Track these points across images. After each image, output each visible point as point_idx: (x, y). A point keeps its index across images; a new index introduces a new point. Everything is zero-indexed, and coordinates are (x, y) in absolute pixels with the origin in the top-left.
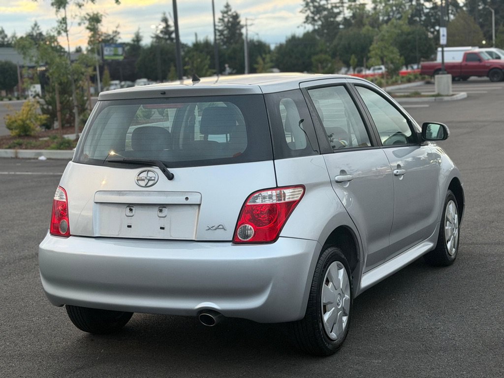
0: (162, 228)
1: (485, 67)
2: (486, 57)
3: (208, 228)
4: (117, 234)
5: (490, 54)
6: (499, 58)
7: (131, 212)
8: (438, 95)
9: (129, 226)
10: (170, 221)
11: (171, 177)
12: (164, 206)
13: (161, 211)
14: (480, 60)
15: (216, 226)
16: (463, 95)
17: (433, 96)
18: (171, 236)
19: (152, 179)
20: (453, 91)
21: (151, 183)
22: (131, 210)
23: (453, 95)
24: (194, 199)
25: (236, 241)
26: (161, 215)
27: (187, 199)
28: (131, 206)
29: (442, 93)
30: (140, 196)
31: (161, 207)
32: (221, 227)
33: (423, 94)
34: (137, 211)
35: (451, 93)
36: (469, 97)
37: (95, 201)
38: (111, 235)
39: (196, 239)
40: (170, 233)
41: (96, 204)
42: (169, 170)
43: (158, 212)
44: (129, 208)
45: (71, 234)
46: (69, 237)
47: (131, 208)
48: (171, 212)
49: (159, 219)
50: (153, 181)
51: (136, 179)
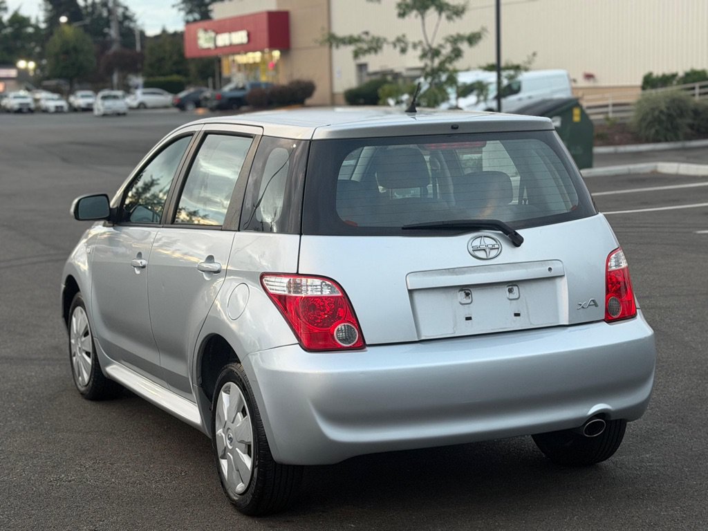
0: (517, 315)
3: (579, 307)
4: (452, 332)
7: (467, 298)
9: (468, 319)
10: (526, 304)
11: (517, 241)
12: (514, 284)
13: (510, 291)
15: (588, 303)
18: (531, 324)
19: (495, 247)
22: (467, 295)
24: (557, 269)
25: (609, 319)
26: (512, 296)
27: (550, 269)
28: (466, 289)
31: (511, 285)
34: (476, 294)
37: (410, 288)
38: (442, 335)
39: (567, 324)
40: (529, 320)
41: (411, 292)
42: (518, 231)
43: (508, 293)
44: (463, 292)
45: (367, 343)
46: (365, 348)
47: (467, 291)
48: (525, 291)
49: (511, 303)
50: (497, 250)
51: (471, 250)
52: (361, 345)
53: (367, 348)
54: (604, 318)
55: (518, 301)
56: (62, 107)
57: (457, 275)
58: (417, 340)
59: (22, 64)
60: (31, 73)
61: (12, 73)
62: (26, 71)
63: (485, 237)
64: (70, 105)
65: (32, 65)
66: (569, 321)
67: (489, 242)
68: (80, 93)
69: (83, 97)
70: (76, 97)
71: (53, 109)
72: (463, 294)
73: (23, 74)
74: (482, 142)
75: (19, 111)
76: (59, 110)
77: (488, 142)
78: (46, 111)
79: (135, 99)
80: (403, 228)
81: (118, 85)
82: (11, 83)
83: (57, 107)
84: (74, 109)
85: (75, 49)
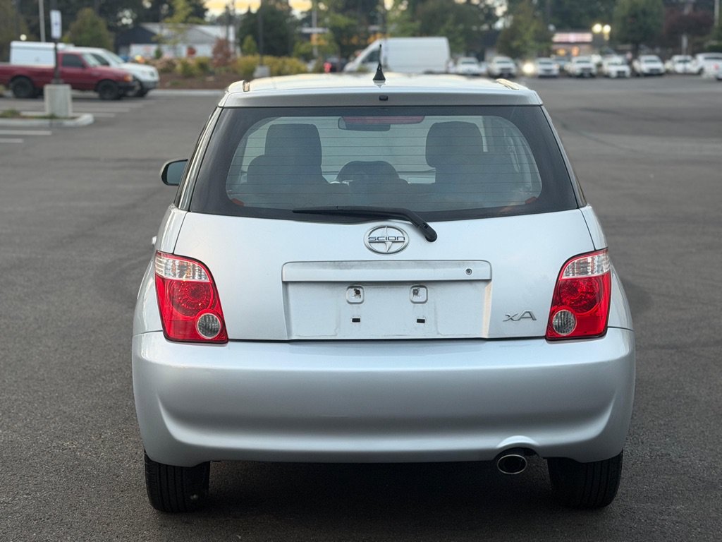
0: (421, 321)
1: (91, 77)
2: (92, 62)
3: (506, 318)
4: (333, 333)
5: (96, 57)
6: (107, 64)
7: (357, 296)
8: (52, 117)
9: (356, 320)
10: (435, 310)
11: (431, 237)
12: (422, 284)
13: (416, 293)
14: (83, 65)
15: (520, 315)
16: (86, 118)
17: (45, 118)
18: (438, 333)
19: (400, 239)
20: (74, 112)
21: (397, 247)
22: (358, 293)
23: (73, 118)
24: (479, 272)
25: (552, 336)
26: (416, 299)
27: (469, 271)
28: (356, 286)
29: (58, 114)
30: (383, 268)
31: (417, 285)
32: (528, 315)
33: (24, 114)
34: (367, 293)
35: (71, 114)
36: (97, 123)
37: (284, 280)
38: (320, 336)
39: (486, 337)
40: (437, 329)
41: (286, 283)
42: (431, 224)
43: (412, 294)
44: (353, 289)
45: (230, 337)
46: (227, 342)
47: (358, 289)
48: (435, 294)
49: (414, 307)
50: (402, 244)
51: (367, 241)
52: (222, 338)
53: (230, 343)
54: (544, 335)
55: (425, 304)
56: (623, 72)
57: (341, 269)
58: (286, 339)
59: (597, 28)
60: (607, 38)
61: (587, 37)
62: (601, 34)
63: (388, 227)
64: (633, 70)
65: (607, 29)
66: (489, 335)
67: (393, 233)
68: (643, 58)
69: (647, 61)
70: (639, 61)
71: (614, 74)
72: (352, 291)
73: (598, 39)
74: (421, 117)
75: (581, 76)
76: (621, 75)
77: (427, 117)
78: (607, 76)
79: (697, 64)
80: (295, 212)
81: (687, 49)
82: (585, 47)
83: (619, 72)
84: (636, 75)
85: (644, 13)
